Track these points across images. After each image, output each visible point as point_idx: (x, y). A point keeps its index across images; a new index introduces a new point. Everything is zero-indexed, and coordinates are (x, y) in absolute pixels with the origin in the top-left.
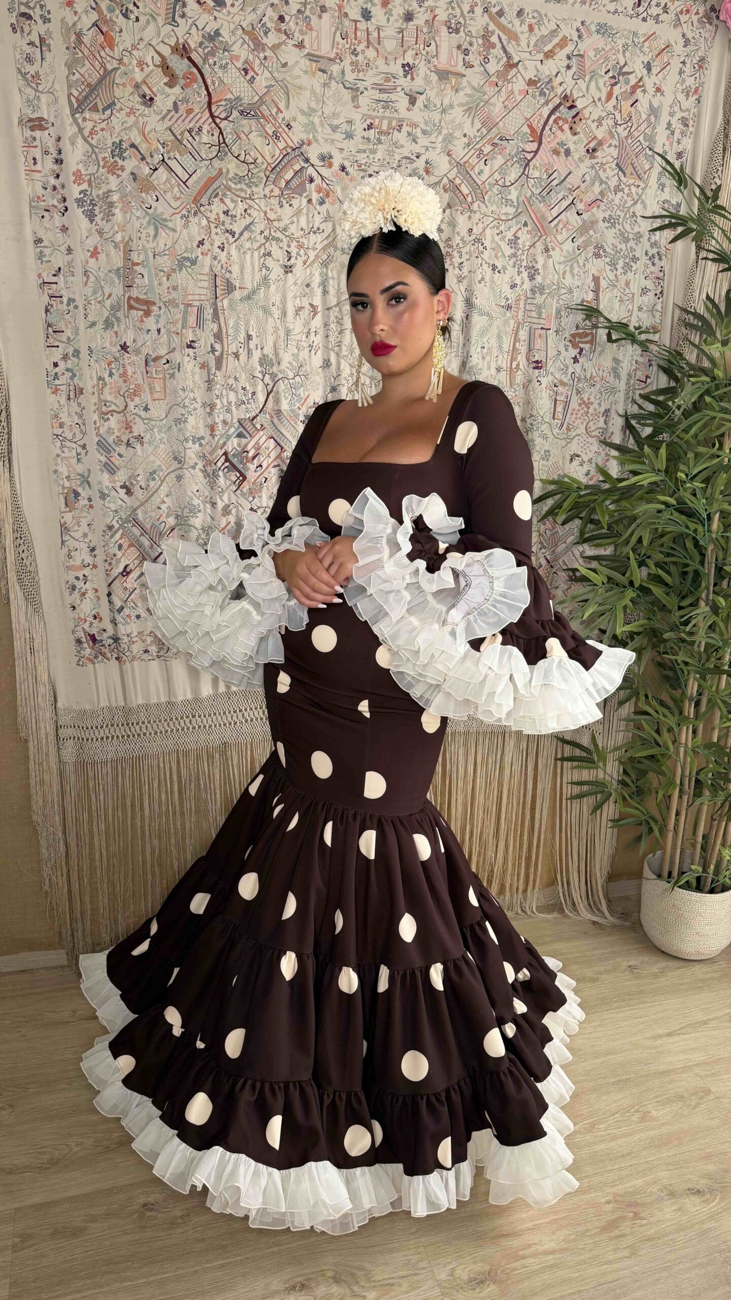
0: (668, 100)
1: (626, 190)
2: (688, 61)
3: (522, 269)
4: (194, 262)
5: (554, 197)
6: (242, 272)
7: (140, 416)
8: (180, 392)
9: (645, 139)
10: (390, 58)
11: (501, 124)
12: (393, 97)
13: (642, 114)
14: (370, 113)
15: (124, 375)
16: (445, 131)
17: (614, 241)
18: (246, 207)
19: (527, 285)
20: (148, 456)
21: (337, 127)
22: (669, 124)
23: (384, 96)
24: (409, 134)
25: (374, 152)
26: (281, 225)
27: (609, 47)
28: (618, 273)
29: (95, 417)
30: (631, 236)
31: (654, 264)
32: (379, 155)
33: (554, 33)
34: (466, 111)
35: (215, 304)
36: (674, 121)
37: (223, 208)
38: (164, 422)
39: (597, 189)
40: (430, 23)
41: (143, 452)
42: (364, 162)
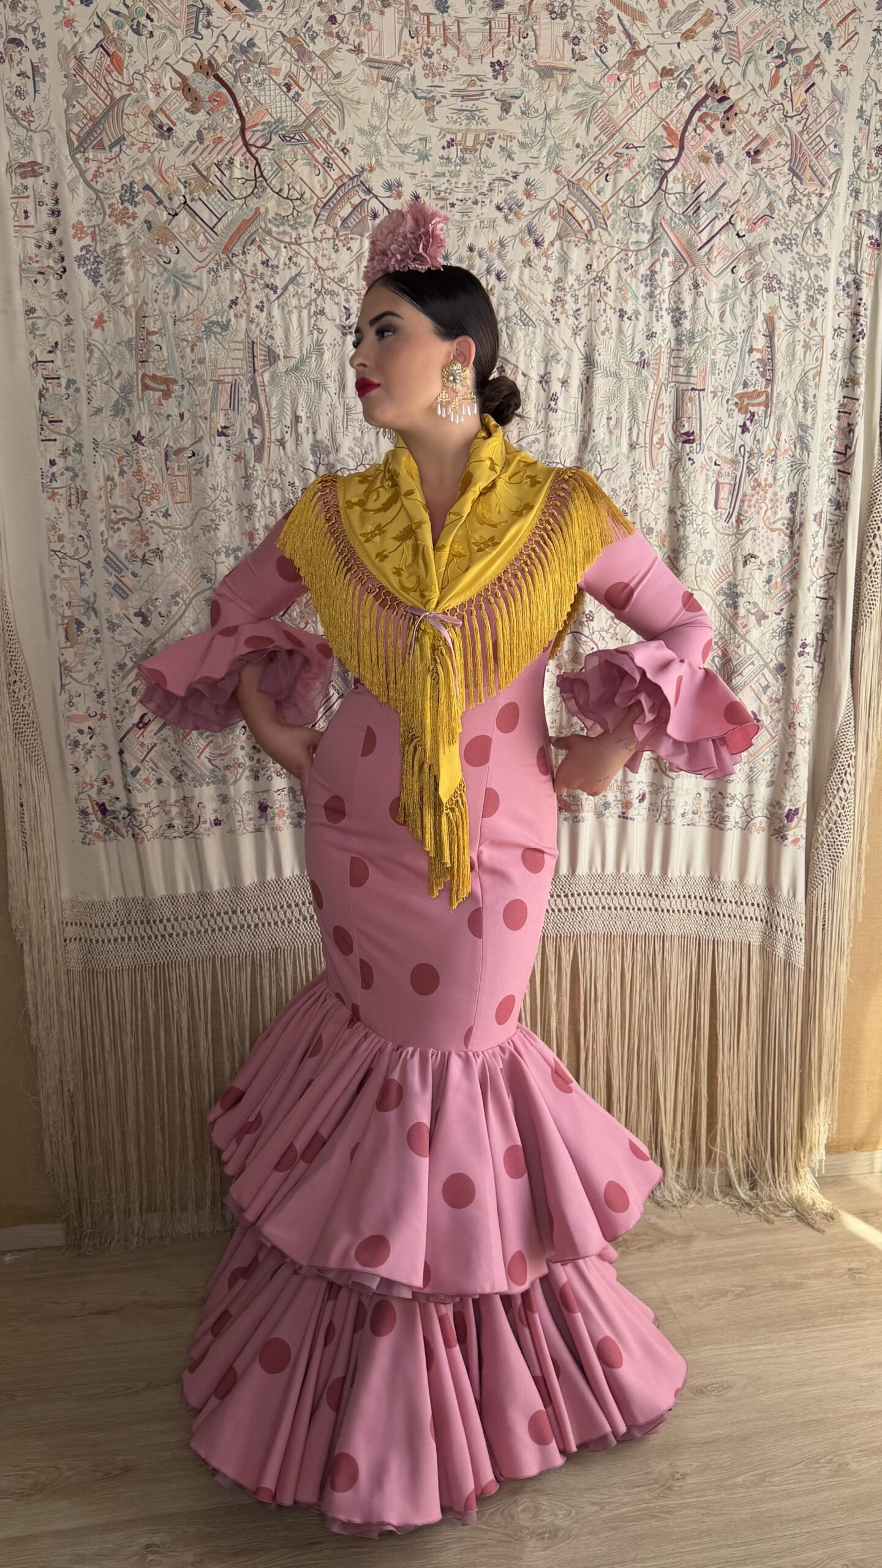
8: (209, 491)
20: (168, 575)
38: (189, 530)
41: (162, 568)
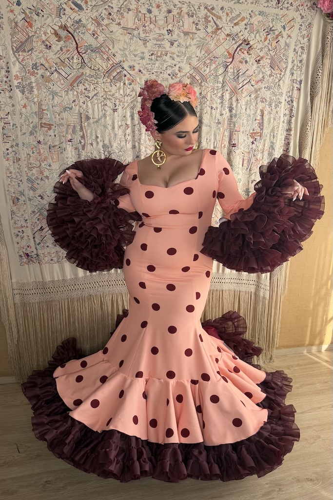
0: (294, 39)
1: (275, 76)
2: (303, 25)
3: (226, 108)
4: (71, 109)
5: (241, 80)
6: (93, 112)
7: (47, 169)
9: (283, 56)
10: (161, 27)
11: (214, 52)
12: (163, 43)
13: (282, 46)
14: (152, 49)
15: (39, 153)
16: (187, 55)
17: (270, 96)
18: (95, 87)
19: (228, 114)
21: (137, 55)
22: (295, 49)
23: (159, 43)
24: (171, 57)
25: (155, 64)
26: (111, 93)
27: (265, 20)
28: (273, 108)
29: (26, 169)
30: (278, 94)
31: (289, 104)
32: (157, 65)
33: (238, 16)
34: (198, 47)
35: (81, 125)
36: (297, 48)
37: (84, 87)
39: (261, 76)
40: (180, 14)
42: (150, 68)
